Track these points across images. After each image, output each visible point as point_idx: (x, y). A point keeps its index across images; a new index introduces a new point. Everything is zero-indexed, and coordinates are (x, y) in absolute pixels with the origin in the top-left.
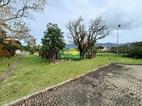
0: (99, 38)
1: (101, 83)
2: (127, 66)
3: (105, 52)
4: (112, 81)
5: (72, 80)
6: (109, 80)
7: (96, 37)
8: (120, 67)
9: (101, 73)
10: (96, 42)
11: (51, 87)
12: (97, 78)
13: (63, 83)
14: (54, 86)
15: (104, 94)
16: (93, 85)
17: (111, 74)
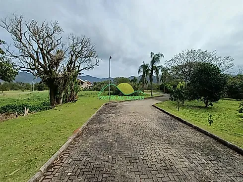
0: (85, 68)
1: (111, 125)
2: (119, 104)
3: (85, 89)
4: (118, 120)
5: (75, 137)
6: (115, 120)
7: (80, 65)
8: (115, 106)
9: (103, 117)
10: (80, 74)
11: (49, 162)
12: (104, 123)
13: (64, 147)
14: (53, 158)
15: (121, 132)
16: (106, 131)
17: (113, 115)
